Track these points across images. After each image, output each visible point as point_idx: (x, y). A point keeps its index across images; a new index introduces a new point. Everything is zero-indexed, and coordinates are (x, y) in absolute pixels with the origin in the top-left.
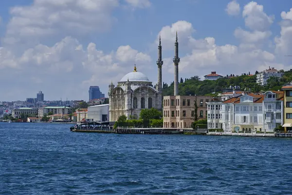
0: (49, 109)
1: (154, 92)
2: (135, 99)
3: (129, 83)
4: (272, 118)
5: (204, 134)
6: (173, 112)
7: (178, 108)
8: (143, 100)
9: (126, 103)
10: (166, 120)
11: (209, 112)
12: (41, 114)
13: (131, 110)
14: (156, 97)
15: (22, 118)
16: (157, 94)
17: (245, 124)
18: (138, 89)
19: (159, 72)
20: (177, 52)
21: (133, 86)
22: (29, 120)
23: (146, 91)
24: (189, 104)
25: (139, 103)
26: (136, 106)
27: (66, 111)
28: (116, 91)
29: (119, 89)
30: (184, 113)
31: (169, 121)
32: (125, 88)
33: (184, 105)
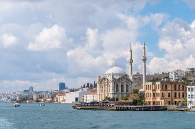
0: (39, 95)
1: (129, 80)
2: (117, 86)
3: (113, 75)
6: (154, 94)
7: (158, 91)
8: (122, 86)
9: (111, 89)
10: (149, 99)
11: (189, 94)
12: (35, 98)
13: (114, 93)
14: (131, 84)
15: (23, 100)
16: (132, 82)
18: (119, 79)
19: (130, 68)
20: (145, 53)
21: (115, 77)
22: (28, 102)
23: (124, 80)
24: (166, 88)
25: (120, 88)
26: (117, 91)
27: (50, 96)
28: (103, 80)
29: (104, 79)
30: (163, 95)
31: (151, 100)
32: (110, 78)
33: (162, 89)
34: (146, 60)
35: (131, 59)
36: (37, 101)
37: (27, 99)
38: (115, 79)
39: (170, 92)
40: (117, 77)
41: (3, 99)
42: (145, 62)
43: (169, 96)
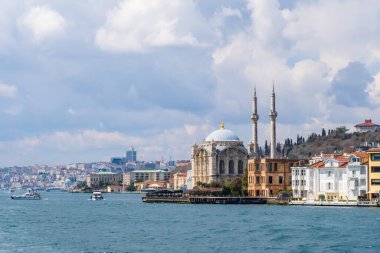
0: (137, 174)
1: (244, 153)
2: (222, 163)
3: (214, 144)
4: (357, 185)
5: (286, 204)
6: (258, 178)
7: (263, 174)
8: (231, 163)
9: (210, 167)
10: (252, 187)
11: (293, 178)
12: (127, 179)
13: (216, 176)
16: (248, 156)
17: (330, 191)
18: (225, 150)
19: (254, 129)
20: (274, 105)
21: (218, 147)
22: (109, 190)
23: (235, 153)
24: (276, 169)
25: (227, 167)
26: (222, 171)
27: (162, 177)
28: (199, 152)
29: (202, 150)
30: (270, 180)
31: (253, 188)
32: (209, 149)
33: (270, 170)
34: (276, 115)
35: (256, 114)
36: (131, 188)
37: (108, 184)
38: (218, 151)
39: (282, 175)
40: (220, 148)
41: (60, 182)
42: (274, 120)
43: (281, 181)
